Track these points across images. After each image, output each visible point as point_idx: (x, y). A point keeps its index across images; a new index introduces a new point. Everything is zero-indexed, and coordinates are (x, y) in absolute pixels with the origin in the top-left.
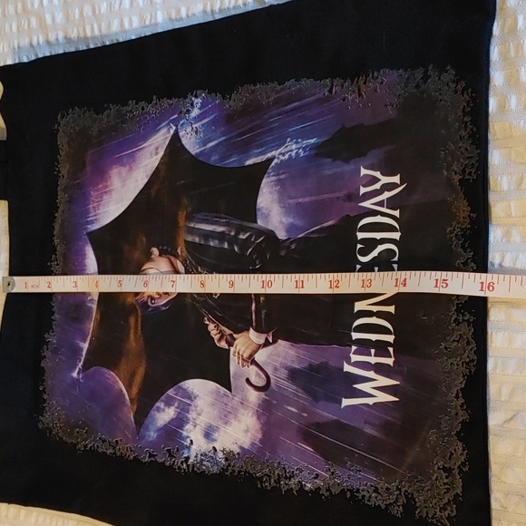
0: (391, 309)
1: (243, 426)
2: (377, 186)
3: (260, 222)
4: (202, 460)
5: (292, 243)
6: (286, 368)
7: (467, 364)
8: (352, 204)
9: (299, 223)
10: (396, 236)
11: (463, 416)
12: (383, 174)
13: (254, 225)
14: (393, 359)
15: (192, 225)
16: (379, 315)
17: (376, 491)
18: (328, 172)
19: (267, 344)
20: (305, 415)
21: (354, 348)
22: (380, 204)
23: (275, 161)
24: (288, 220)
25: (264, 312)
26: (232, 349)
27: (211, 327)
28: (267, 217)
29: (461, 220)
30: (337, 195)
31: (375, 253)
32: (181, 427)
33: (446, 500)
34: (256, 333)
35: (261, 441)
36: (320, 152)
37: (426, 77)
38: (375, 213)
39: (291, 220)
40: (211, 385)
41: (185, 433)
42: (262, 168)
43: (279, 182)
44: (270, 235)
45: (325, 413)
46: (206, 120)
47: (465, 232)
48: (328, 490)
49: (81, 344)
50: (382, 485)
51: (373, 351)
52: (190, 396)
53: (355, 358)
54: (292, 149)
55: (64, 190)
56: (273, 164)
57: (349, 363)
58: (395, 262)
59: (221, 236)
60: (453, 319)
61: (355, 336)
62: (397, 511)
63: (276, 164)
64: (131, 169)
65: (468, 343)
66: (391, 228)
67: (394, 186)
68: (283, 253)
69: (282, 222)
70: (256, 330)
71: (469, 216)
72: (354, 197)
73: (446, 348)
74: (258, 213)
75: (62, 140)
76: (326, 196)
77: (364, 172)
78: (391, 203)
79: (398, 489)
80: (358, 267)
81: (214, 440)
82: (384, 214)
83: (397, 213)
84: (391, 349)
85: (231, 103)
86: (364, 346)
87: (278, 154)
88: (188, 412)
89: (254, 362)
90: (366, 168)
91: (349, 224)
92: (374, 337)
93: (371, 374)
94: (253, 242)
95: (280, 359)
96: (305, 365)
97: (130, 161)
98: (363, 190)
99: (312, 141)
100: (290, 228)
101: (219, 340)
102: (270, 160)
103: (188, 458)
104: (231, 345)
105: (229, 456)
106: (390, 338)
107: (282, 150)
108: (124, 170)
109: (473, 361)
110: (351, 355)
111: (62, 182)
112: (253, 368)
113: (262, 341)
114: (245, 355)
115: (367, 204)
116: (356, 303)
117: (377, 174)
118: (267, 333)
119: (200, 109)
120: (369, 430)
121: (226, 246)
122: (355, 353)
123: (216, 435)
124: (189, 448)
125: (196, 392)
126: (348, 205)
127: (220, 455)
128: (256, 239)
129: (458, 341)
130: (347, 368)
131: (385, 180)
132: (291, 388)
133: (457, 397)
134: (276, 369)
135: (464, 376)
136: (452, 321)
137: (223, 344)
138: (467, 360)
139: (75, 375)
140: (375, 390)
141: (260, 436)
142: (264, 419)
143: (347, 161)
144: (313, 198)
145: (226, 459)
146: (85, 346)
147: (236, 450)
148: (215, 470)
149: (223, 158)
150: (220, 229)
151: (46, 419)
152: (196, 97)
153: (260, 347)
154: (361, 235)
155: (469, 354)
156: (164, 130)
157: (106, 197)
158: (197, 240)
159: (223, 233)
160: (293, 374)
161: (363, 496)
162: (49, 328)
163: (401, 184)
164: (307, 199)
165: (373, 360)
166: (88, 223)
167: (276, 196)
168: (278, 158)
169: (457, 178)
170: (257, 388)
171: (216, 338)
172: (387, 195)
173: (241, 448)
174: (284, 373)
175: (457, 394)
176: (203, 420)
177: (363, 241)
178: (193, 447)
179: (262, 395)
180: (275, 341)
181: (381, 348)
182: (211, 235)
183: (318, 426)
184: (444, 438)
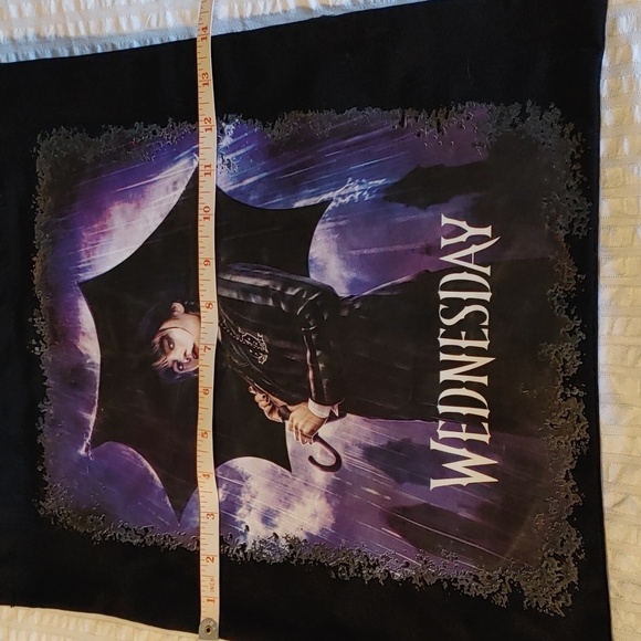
0: (484, 380)
1: (309, 510)
2: (463, 238)
3: (313, 276)
4: (261, 548)
5: (355, 301)
6: (360, 446)
7: (578, 442)
8: (432, 258)
9: (364, 278)
10: (487, 296)
11: (575, 499)
12: (469, 225)
13: (306, 279)
14: (489, 436)
15: (228, 277)
16: (469, 385)
17: (476, 579)
18: (400, 220)
19: (332, 418)
20: (388, 498)
21: (441, 423)
22: (467, 259)
23: (333, 204)
24: (350, 275)
25: (325, 381)
26: (287, 423)
27: (259, 397)
28: (322, 270)
29: (565, 281)
30: (412, 246)
31: (461, 316)
32: (233, 511)
33: (559, 589)
34: (317, 406)
35: (333, 526)
36: (389, 196)
37: (524, 116)
38: (461, 269)
39: (353, 275)
40: (266, 464)
41: (238, 519)
42: (316, 212)
43: (337, 229)
44: (327, 292)
45: (411, 496)
46: (242, 152)
47: (569, 296)
48: (422, 580)
49: (86, 415)
50: (483, 574)
51: (464, 426)
52: (241, 477)
53: (443, 434)
54: (354, 190)
55: (44, 229)
56: (330, 207)
57: (437, 440)
58: (485, 327)
59: (264, 292)
60: (559, 393)
61: (442, 409)
62: (502, 601)
63: (334, 207)
64: (138, 206)
65: (579, 421)
66: (480, 288)
67: (484, 239)
68: (345, 313)
69: (342, 277)
70: (316, 401)
71: (576, 277)
72: (433, 250)
73: (551, 425)
74: (311, 266)
75: (43, 168)
76: (399, 247)
77: (445, 220)
78: (481, 258)
79: (501, 577)
80: (442, 331)
81: (274, 526)
82: (471, 271)
83: (487, 270)
84: (486, 425)
85: (275, 132)
86: (453, 421)
87: (337, 196)
88: (239, 494)
89: (317, 438)
90: (448, 216)
91: (429, 281)
92: (464, 411)
93: (463, 452)
94: (305, 300)
95: (351, 436)
96: (384, 442)
97: (137, 196)
98: (444, 242)
99: (380, 182)
100: (353, 285)
101: (271, 412)
102: (326, 203)
103: (244, 546)
104: (285, 418)
105: (293, 543)
106: (485, 413)
107: (341, 191)
108: (129, 207)
109: (584, 440)
110: (438, 431)
111: (40, 219)
112: (317, 445)
113: (326, 415)
114: (306, 430)
115: (450, 258)
116: (442, 373)
117: (463, 224)
118: (332, 405)
119: (233, 137)
120: (463, 514)
121: (271, 303)
122: (443, 428)
123: (276, 520)
124: (244, 534)
125: (247, 471)
126: (426, 258)
127: (283, 542)
128: (309, 295)
129: (566, 418)
130: (434, 445)
131: (472, 231)
132: (367, 468)
133: (567, 478)
134: (346, 447)
135: (574, 456)
136: (559, 396)
137: (276, 417)
138: (578, 439)
139: (82, 452)
140: (469, 470)
141: (331, 521)
142: (335, 502)
143: (424, 207)
144: (382, 249)
145: (291, 547)
146: (92, 417)
147: (302, 536)
148: (278, 559)
149: (265, 198)
150: (263, 283)
151: (49, 504)
152: (227, 122)
153: (323, 421)
154: (443, 295)
155: (581, 432)
156: (185, 161)
157: (103, 240)
158: (235, 295)
159: (266, 287)
160: (370, 453)
161: (462, 586)
162: (43, 396)
163: (493, 237)
164: (373, 251)
165: (465, 436)
166: (80, 270)
167: (334, 246)
168: (337, 201)
169: (562, 233)
170: (324, 468)
171: (266, 410)
172: (474, 249)
173: (308, 534)
174: (357, 452)
175: (567, 475)
176: (259, 503)
177: (447, 301)
178: (250, 533)
179: (332, 475)
180: (342, 415)
181: (474, 423)
182: (253, 290)
183: (405, 510)
184: (553, 522)
